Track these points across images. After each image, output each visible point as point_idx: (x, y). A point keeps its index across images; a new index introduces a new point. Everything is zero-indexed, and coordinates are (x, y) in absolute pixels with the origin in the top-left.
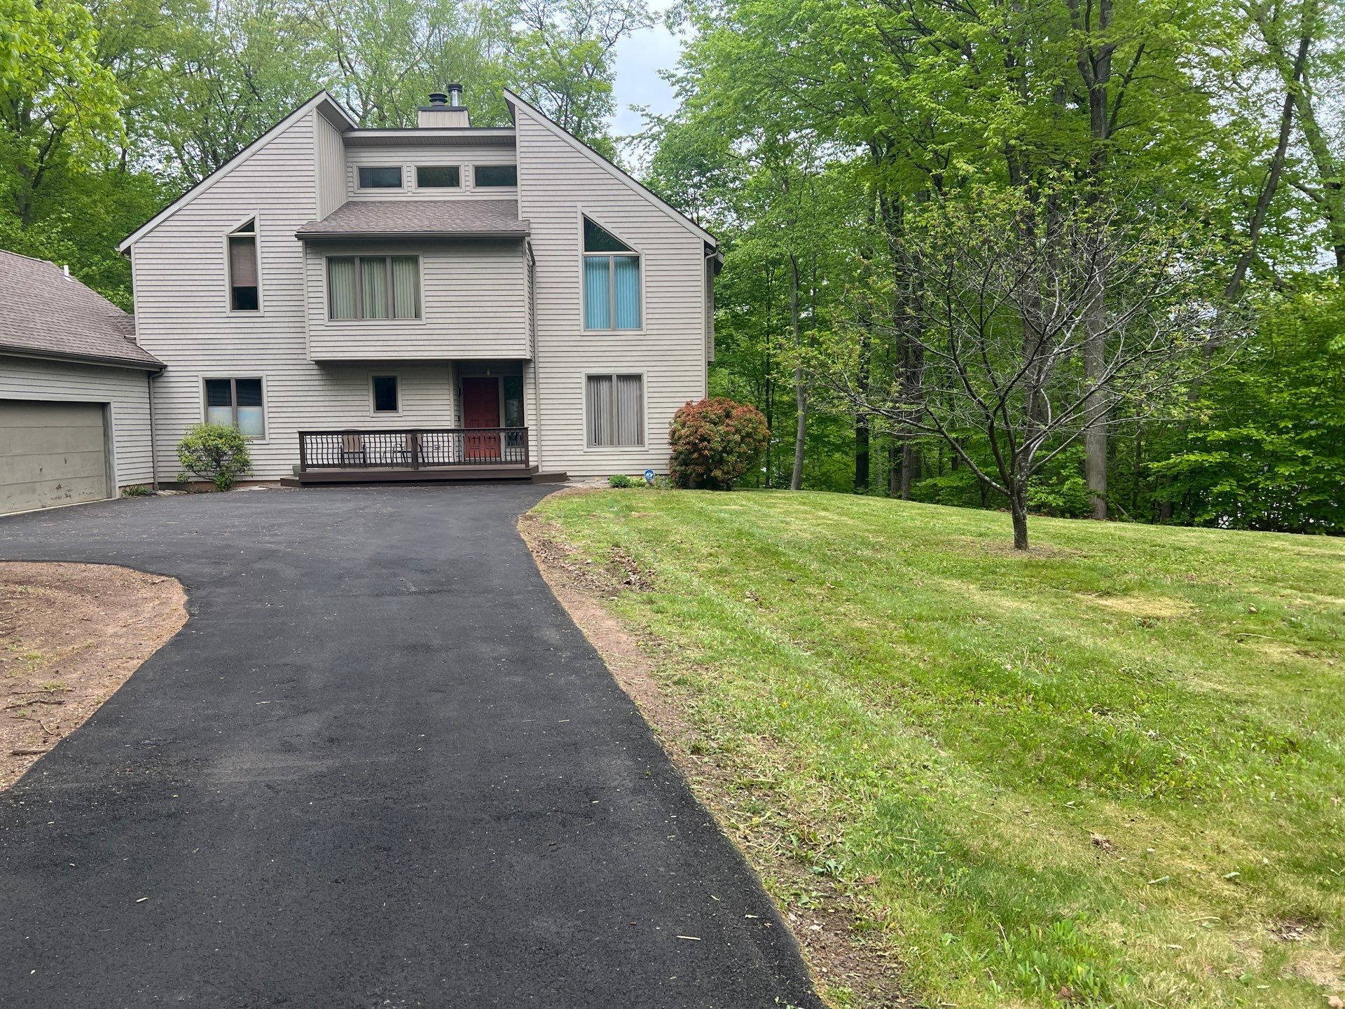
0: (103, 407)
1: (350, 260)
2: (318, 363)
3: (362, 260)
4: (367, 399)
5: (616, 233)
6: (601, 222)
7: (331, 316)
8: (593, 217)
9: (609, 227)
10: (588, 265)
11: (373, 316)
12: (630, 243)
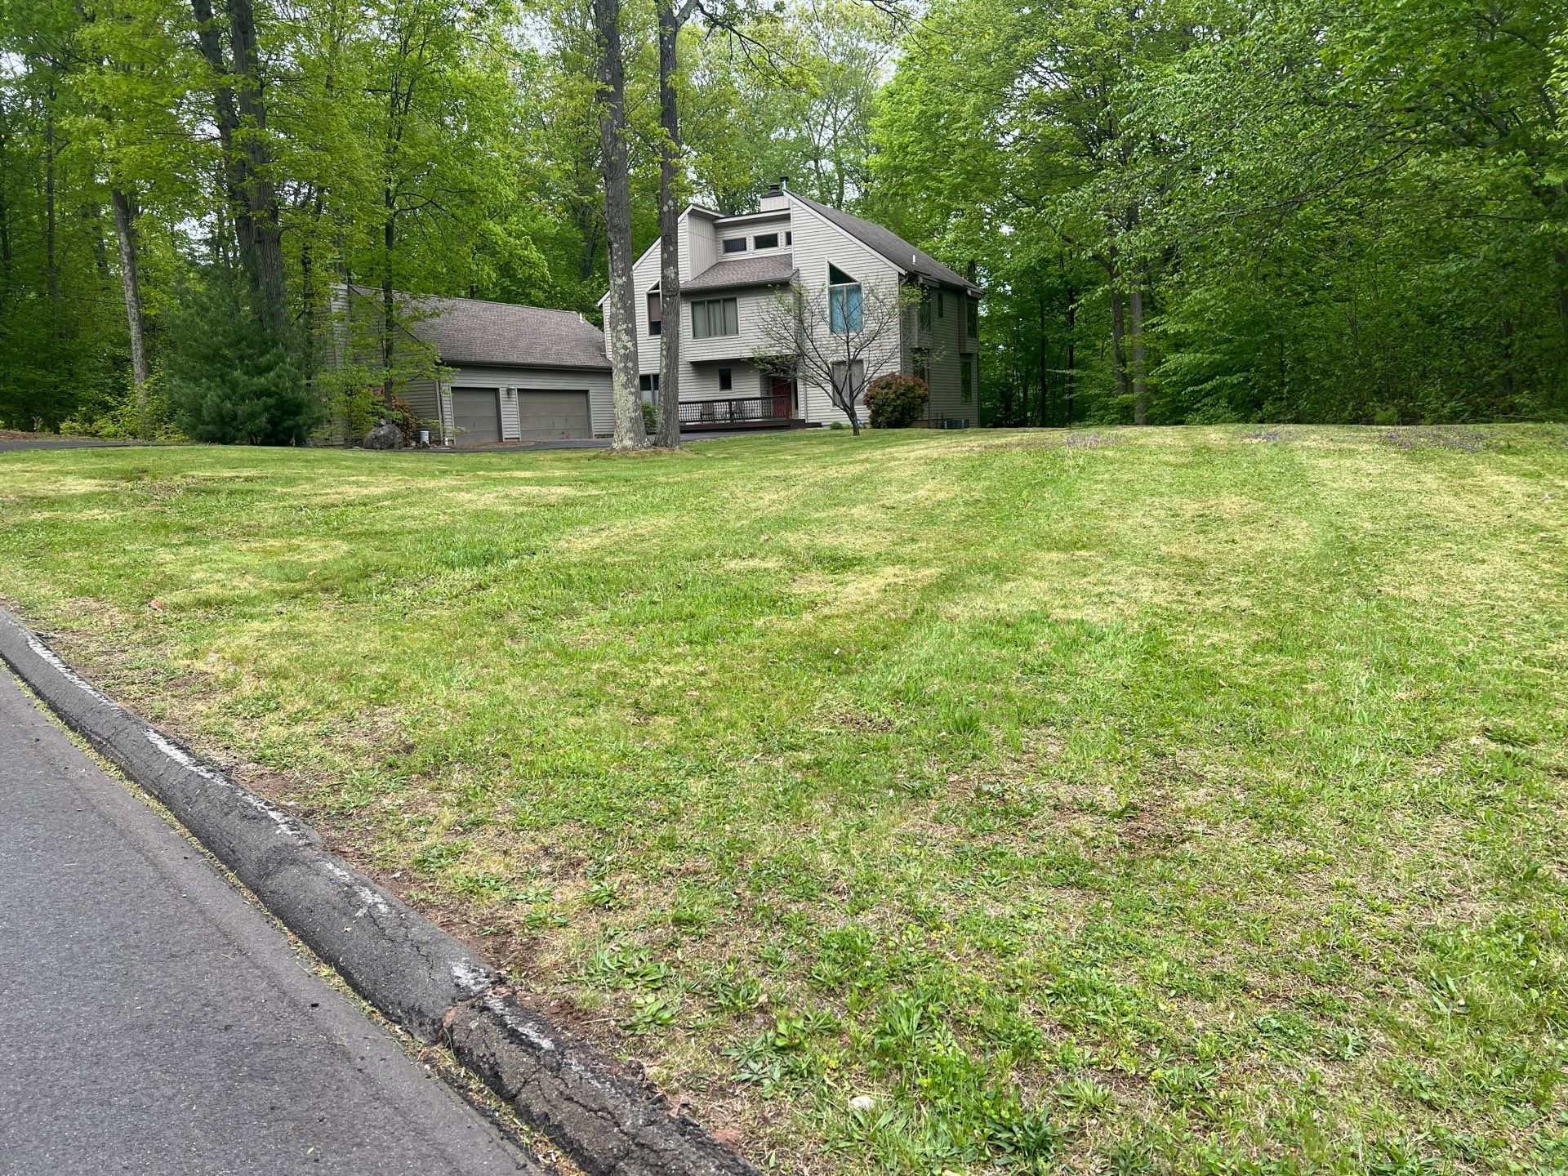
0: (586, 392)
1: (702, 303)
2: (693, 363)
3: (709, 302)
4: (716, 384)
5: (846, 272)
6: (838, 266)
7: (694, 336)
8: (834, 263)
9: (842, 269)
10: (832, 292)
11: (716, 335)
12: (855, 277)
